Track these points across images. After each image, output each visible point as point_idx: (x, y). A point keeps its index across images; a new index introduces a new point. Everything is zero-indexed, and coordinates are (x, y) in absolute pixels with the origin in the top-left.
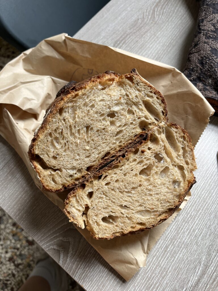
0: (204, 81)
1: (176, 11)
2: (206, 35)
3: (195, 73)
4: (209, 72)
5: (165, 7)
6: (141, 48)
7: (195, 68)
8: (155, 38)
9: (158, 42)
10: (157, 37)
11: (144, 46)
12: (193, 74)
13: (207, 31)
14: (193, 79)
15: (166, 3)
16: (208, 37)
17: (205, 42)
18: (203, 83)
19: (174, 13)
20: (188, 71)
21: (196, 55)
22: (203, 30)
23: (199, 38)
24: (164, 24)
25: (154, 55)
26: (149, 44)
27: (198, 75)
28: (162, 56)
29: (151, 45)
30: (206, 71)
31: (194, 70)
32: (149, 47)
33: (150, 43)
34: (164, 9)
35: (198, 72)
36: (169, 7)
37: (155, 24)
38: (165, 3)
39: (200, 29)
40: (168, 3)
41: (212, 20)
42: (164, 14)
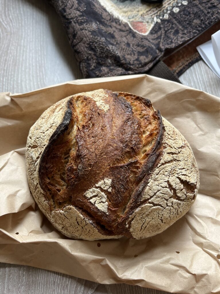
0: (104, 64)
1: (22, 12)
2: (78, 22)
3: (92, 61)
4: (103, 53)
5: (8, 13)
6: (15, 65)
7: (88, 56)
8: (22, 48)
9: (28, 51)
10: (24, 46)
11: (18, 61)
12: (91, 63)
13: (76, 18)
14: (94, 67)
15: (7, 9)
16: (81, 23)
17: (81, 29)
18: (105, 66)
19: (23, 15)
20: (85, 62)
21: (81, 45)
22: (72, 18)
23: (72, 28)
24: (20, 31)
25: (34, 64)
26: (21, 57)
27: (96, 61)
28: (43, 62)
29: (24, 57)
30: (100, 54)
31: (89, 59)
32: (23, 60)
33: (21, 55)
34: (9, 15)
35: (94, 59)
36: (12, 11)
37: (11, 34)
38: (5, 9)
39: (68, 19)
40: (9, 8)
41: (73, 5)
42: (13, 21)
